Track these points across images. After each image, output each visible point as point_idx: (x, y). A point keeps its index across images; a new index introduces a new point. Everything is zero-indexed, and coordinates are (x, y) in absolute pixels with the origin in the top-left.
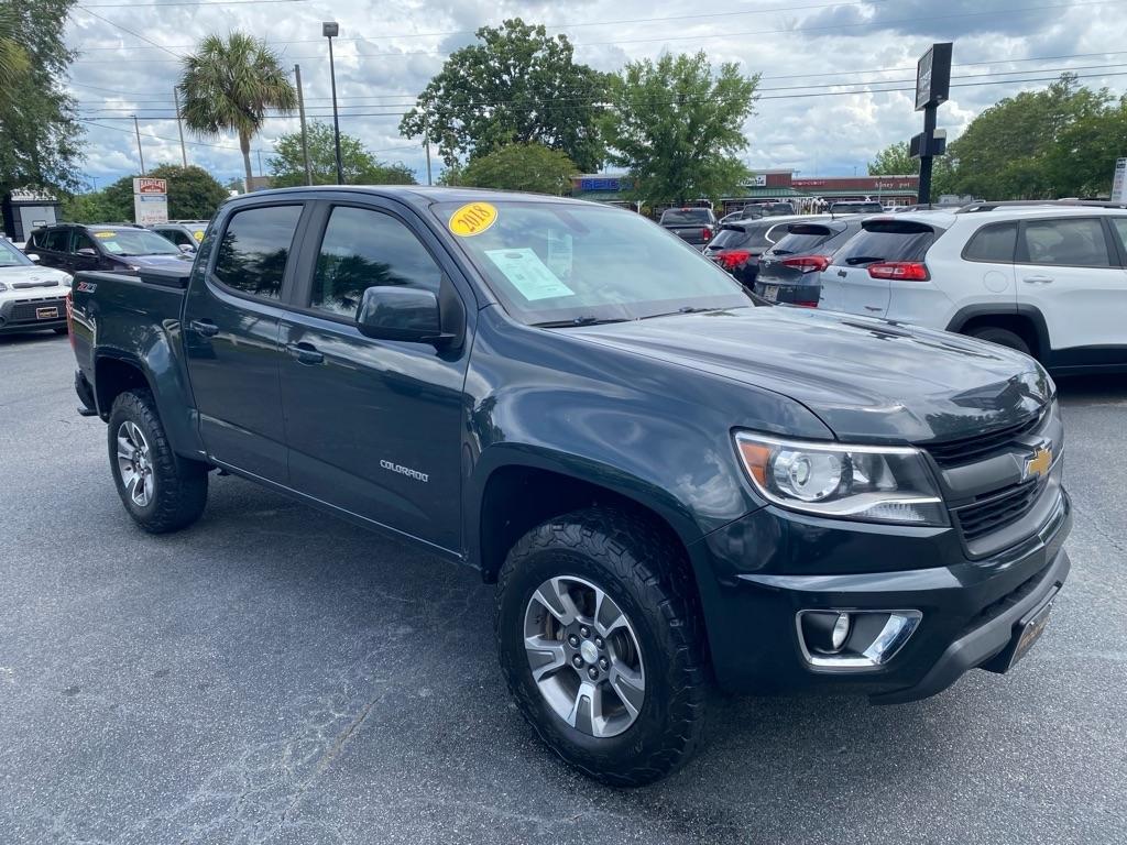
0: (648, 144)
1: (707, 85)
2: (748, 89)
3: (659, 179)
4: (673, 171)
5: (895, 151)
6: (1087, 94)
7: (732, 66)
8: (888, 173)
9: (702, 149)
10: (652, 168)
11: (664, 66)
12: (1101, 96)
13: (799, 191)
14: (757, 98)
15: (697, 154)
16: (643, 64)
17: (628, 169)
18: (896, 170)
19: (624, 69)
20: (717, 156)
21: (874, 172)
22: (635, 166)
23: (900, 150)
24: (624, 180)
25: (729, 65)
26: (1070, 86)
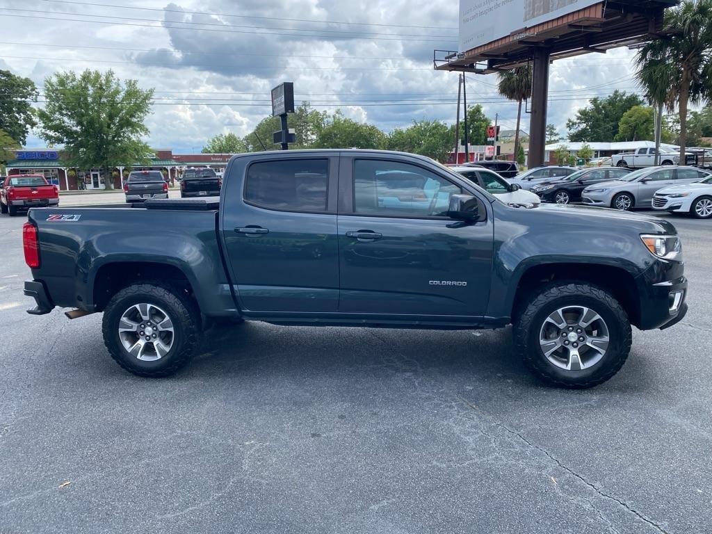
0: (78, 129)
1: (117, 92)
2: (147, 97)
3: (90, 153)
4: (99, 147)
5: (218, 140)
6: (318, 113)
7: (132, 82)
8: (216, 152)
9: (117, 134)
10: (81, 145)
11: (86, 78)
12: (324, 115)
13: (177, 162)
14: (152, 104)
15: (113, 137)
16: (69, 74)
17: (63, 145)
18: (220, 150)
19: (53, 76)
20: (129, 139)
21: (206, 151)
22: (68, 143)
23: (221, 139)
24: (62, 152)
25: (130, 81)
26: (307, 108)
